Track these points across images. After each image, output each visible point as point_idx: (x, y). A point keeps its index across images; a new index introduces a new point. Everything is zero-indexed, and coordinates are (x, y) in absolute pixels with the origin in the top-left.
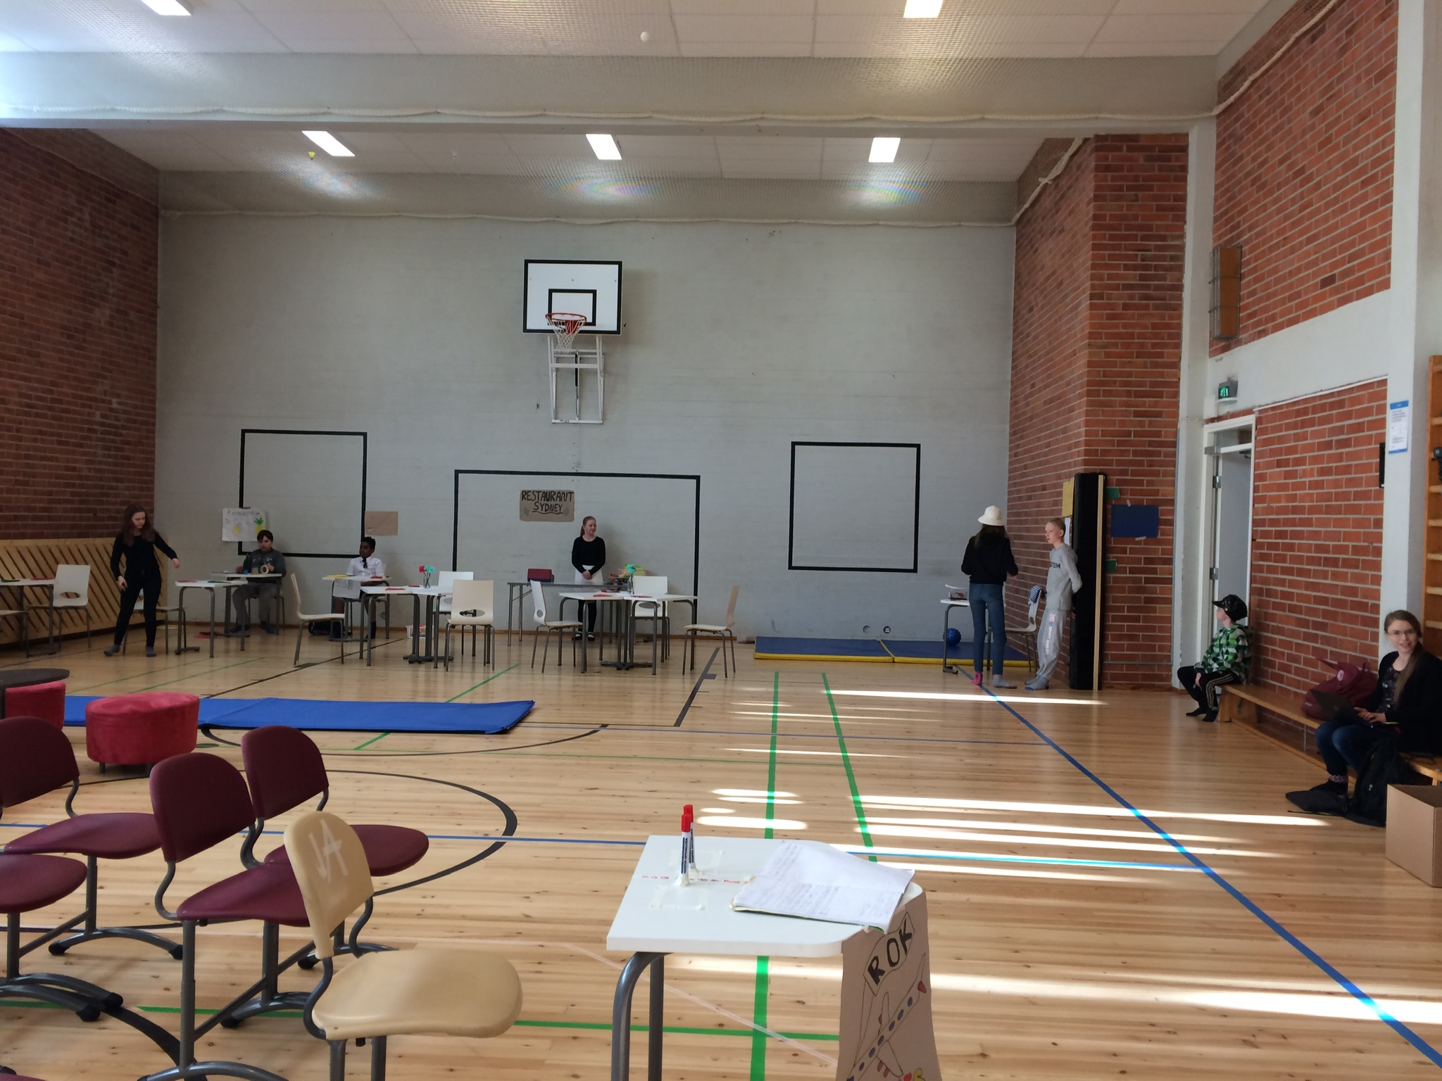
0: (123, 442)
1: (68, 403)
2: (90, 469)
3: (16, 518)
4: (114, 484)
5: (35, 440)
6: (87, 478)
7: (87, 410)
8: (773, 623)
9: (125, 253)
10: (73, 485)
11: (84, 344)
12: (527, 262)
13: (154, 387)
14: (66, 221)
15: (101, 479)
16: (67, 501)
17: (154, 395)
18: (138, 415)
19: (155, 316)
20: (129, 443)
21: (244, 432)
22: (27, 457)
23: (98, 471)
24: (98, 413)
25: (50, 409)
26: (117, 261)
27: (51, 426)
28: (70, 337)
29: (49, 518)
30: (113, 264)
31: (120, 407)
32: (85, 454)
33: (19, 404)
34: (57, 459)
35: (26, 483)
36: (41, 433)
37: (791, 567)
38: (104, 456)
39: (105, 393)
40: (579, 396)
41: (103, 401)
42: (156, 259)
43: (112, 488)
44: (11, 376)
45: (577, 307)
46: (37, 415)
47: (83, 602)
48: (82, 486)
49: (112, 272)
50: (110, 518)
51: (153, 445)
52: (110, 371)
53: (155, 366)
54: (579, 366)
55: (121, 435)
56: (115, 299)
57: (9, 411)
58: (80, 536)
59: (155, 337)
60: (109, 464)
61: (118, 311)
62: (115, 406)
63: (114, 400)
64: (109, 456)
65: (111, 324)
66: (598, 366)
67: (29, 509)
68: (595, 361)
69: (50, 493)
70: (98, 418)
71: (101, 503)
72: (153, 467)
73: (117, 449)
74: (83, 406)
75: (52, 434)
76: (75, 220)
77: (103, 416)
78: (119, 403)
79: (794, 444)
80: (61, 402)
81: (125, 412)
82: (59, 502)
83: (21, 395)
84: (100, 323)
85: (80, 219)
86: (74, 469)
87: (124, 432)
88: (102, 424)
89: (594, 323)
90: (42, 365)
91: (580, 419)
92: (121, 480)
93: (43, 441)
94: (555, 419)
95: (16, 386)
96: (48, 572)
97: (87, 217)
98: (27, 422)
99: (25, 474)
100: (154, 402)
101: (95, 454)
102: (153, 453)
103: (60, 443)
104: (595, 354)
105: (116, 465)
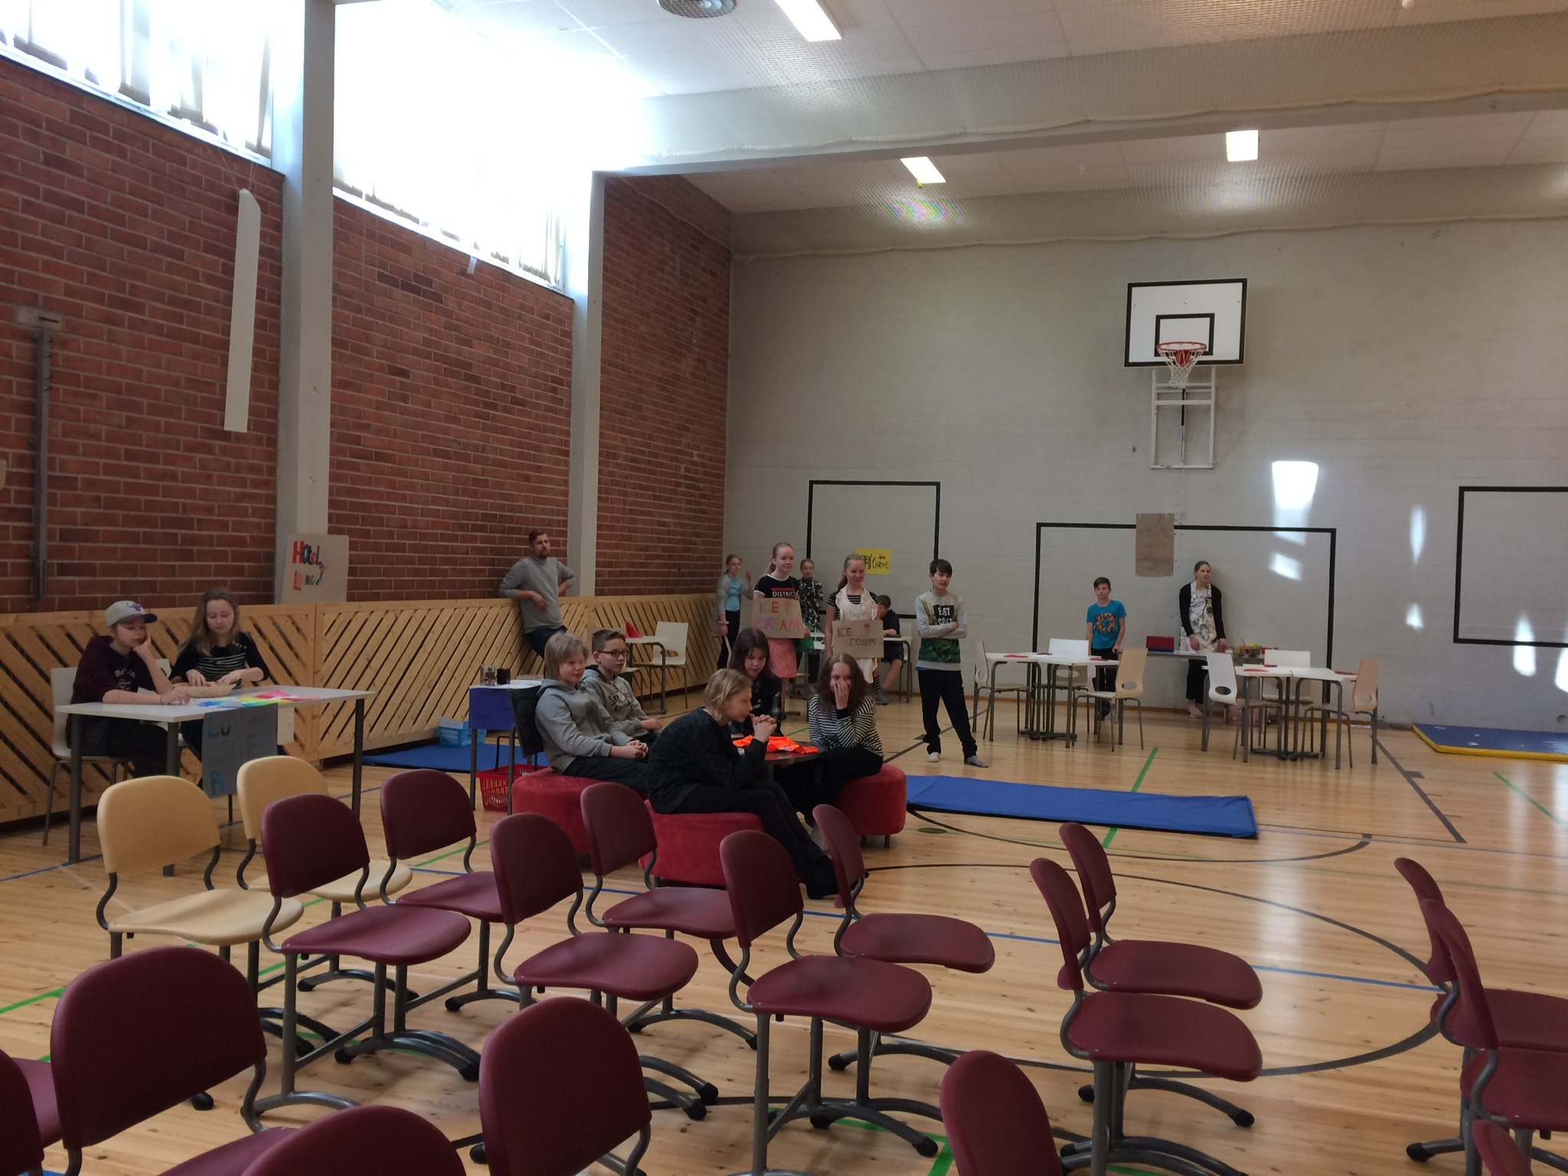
0: (701, 496)
1: (661, 456)
2: (676, 525)
4: (694, 539)
5: (637, 495)
6: (674, 533)
7: (675, 463)
8: (1432, 706)
9: (705, 301)
10: (663, 540)
11: (673, 396)
12: (1131, 286)
13: (724, 438)
14: (662, 270)
15: (683, 534)
16: (659, 557)
17: (724, 446)
18: (713, 467)
19: (725, 364)
20: (705, 497)
21: (812, 483)
22: (631, 512)
23: (683, 525)
24: (683, 466)
25: (649, 463)
26: (700, 311)
27: (648, 480)
28: (664, 389)
29: (646, 574)
30: (696, 313)
31: (700, 460)
32: (673, 508)
33: (626, 458)
34: (652, 514)
35: (629, 539)
36: (641, 487)
37: (1457, 640)
38: (686, 510)
39: (688, 445)
40: (1185, 438)
41: (686, 454)
42: (728, 305)
43: (691, 543)
44: (621, 431)
45: (1194, 333)
46: (638, 469)
47: (681, 661)
48: (670, 541)
49: (695, 322)
50: (691, 574)
51: (723, 499)
52: (692, 423)
53: (725, 417)
54: (1186, 402)
55: (699, 489)
56: (697, 350)
57: (618, 465)
58: (668, 592)
59: (726, 386)
60: (690, 518)
61: (699, 361)
62: (696, 459)
63: (695, 453)
64: (690, 510)
65: (693, 375)
66: (1211, 402)
68: (1207, 396)
69: (647, 549)
70: (682, 472)
71: (682, 558)
72: (722, 522)
73: (697, 503)
74: (672, 459)
75: (649, 489)
76: (669, 269)
77: (687, 470)
78: (698, 456)
79: (1463, 490)
80: (655, 455)
81: (703, 465)
82: (653, 557)
84: (686, 374)
85: (673, 268)
86: (664, 524)
87: (701, 485)
88: (686, 478)
89: (1210, 353)
90: (643, 418)
91: (1185, 464)
92: (699, 535)
93: (643, 496)
94: (1156, 464)
95: (623, 440)
96: (649, 630)
97: (678, 266)
98: (631, 477)
99: (630, 529)
101: (680, 509)
102: (722, 506)
103: (655, 497)
104: (1210, 388)
105: (695, 519)
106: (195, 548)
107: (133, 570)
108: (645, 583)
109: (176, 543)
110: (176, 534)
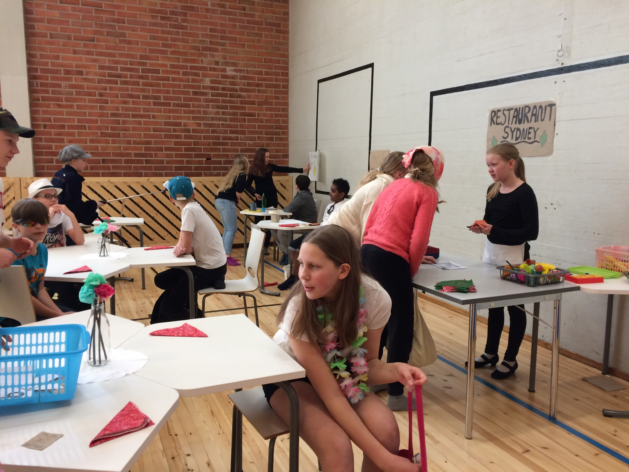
0: (242, 102)
1: (164, 72)
2: (199, 125)
3: (104, 161)
5: (125, 102)
6: (194, 131)
7: (191, 77)
10: (177, 137)
11: (185, 24)
13: (287, 56)
15: (213, 132)
16: (169, 149)
17: (287, 63)
18: (264, 80)
20: (253, 103)
21: (319, 82)
22: (113, 115)
23: (211, 125)
24: (207, 80)
25: (142, 77)
27: (143, 90)
28: (163, 18)
29: (147, 162)
31: (238, 74)
32: (193, 112)
33: (102, 75)
34: (154, 117)
35: (115, 135)
36: (131, 96)
38: (218, 113)
39: (217, 63)
41: (215, 70)
43: (230, 138)
44: (89, 53)
46: (125, 83)
48: (186, 137)
51: (287, 104)
52: (223, 45)
53: (287, 39)
55: (240, 96)
57: (86, 80)
60: (225, 120)
63: (228, 68)
64: (224, 113)
67: (122, 155)
69: (149, 143)
70: (207, 82)
71: (215, 150)
72: (287, 122)
74: (185, 74)
75: (145, 97)
77: (212, 82)
78: (236, 71)
80: (157, 72)
81: (245, 78)
82: (161, 149)
83: (101, 67)
84: (207, 5)
86: (179, 124)
87: (244, 94)
88: (213, 88)
90: (129, 42)
92: (243, 133)
93: (134, 103)
95: (95, 60)
98: (111, 89)
99: (112, 128)
100: (287, 68)
101: (205, 113)
102: (286, 110)
103: (155, 104)
105: (231, 120)
108: (144, 168)
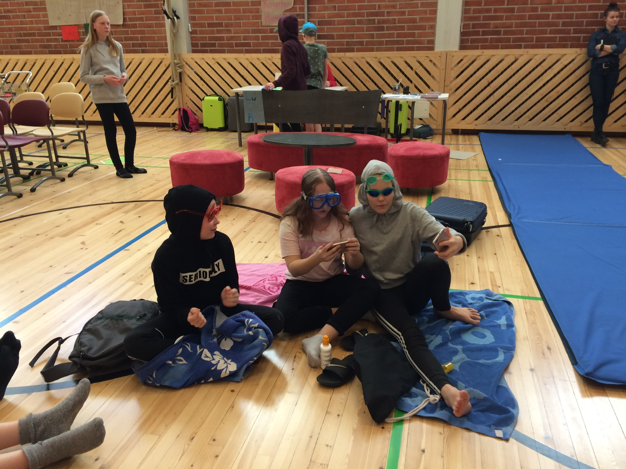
106: (385, 25)
107: (352, 36)
109: (375, 24)
110: (375, 19)
